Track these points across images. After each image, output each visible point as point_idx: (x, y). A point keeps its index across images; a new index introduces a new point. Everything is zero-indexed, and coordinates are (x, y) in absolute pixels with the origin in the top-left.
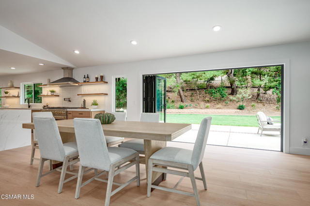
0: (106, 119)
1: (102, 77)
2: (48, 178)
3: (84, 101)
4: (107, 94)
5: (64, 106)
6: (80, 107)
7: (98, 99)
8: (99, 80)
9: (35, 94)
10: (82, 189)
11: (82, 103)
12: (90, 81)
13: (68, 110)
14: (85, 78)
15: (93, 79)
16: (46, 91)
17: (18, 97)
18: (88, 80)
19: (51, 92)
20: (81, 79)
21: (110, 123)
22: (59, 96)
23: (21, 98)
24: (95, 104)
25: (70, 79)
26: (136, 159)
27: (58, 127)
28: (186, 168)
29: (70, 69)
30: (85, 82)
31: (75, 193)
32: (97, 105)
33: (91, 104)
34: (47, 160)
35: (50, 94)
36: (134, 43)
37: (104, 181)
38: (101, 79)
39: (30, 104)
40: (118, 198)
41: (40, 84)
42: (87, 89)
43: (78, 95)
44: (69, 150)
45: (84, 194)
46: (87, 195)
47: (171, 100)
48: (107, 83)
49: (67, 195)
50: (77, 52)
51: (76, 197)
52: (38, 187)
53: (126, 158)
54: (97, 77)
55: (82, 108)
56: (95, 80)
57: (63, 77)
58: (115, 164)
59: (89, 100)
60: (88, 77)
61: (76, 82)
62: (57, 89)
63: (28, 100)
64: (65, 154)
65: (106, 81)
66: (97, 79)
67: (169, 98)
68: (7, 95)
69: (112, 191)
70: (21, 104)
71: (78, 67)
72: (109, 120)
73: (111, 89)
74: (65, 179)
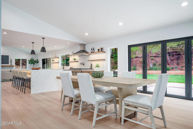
0: (98, 75)
1: (102, 49)
2: (67, 107)
3: (91, 65)
4: (105, 60)
5: (81, 68)
6: (89, 68)
7: (100, 63)
8: (100, 50)
9: (66, 61)
10: (82, 114)
11: (90, 65)
12: (95, 52)
13: (82, 70)
14: (92, 50)
15: (96, 50)
16: (71, 59)
17: (58, 63)
18: (93, 51)
19: (74, 59)
20: (89, 51)
21: (101, 77)
22: (78, 62)
23: (60, 63)
24: (98, 66)
25: (84, 51)
26: (114, 101)
27: (71, 78)
28: (147, 108)
29: (84, 45)
30: (92, 52)
31: (78, 116)
32: (98, 67)
33: (95, 66)
34: (67, 97)
35: (73, 60)
36: (121, 24)
37: (92, 111)
38: (101, 50)
39: (64, 67)
40: (102, 123)
41: (69, 55)
42: (93, 57)
43: (88, 61)
44: (76, 92)
45: (83, 118)
46: (85, 118)
47: (159, 64)
48: (105, 52)
49: (75, 117)
50: (87, 34)
51: (79, 118)
52: (62, 110)
53: (106, 99)
54: (98, 49)
55: (90, 69)
56: (97, 51)
57: (80, 50)
58: (99, 101)
59: (94, 64)
60: (94, 49)
61: (87, 53)
62: (77, 57)
63: (63, 65)
64: (74, 94)
65: (104, 51)
66: (99, 50)
67: (157, 62)
68: (53, 62)
69: (97, 118)
70: (60, 66)
71: (88, 43)
72: (99, 75)
73: (107, 56)
74: (74, 108)
